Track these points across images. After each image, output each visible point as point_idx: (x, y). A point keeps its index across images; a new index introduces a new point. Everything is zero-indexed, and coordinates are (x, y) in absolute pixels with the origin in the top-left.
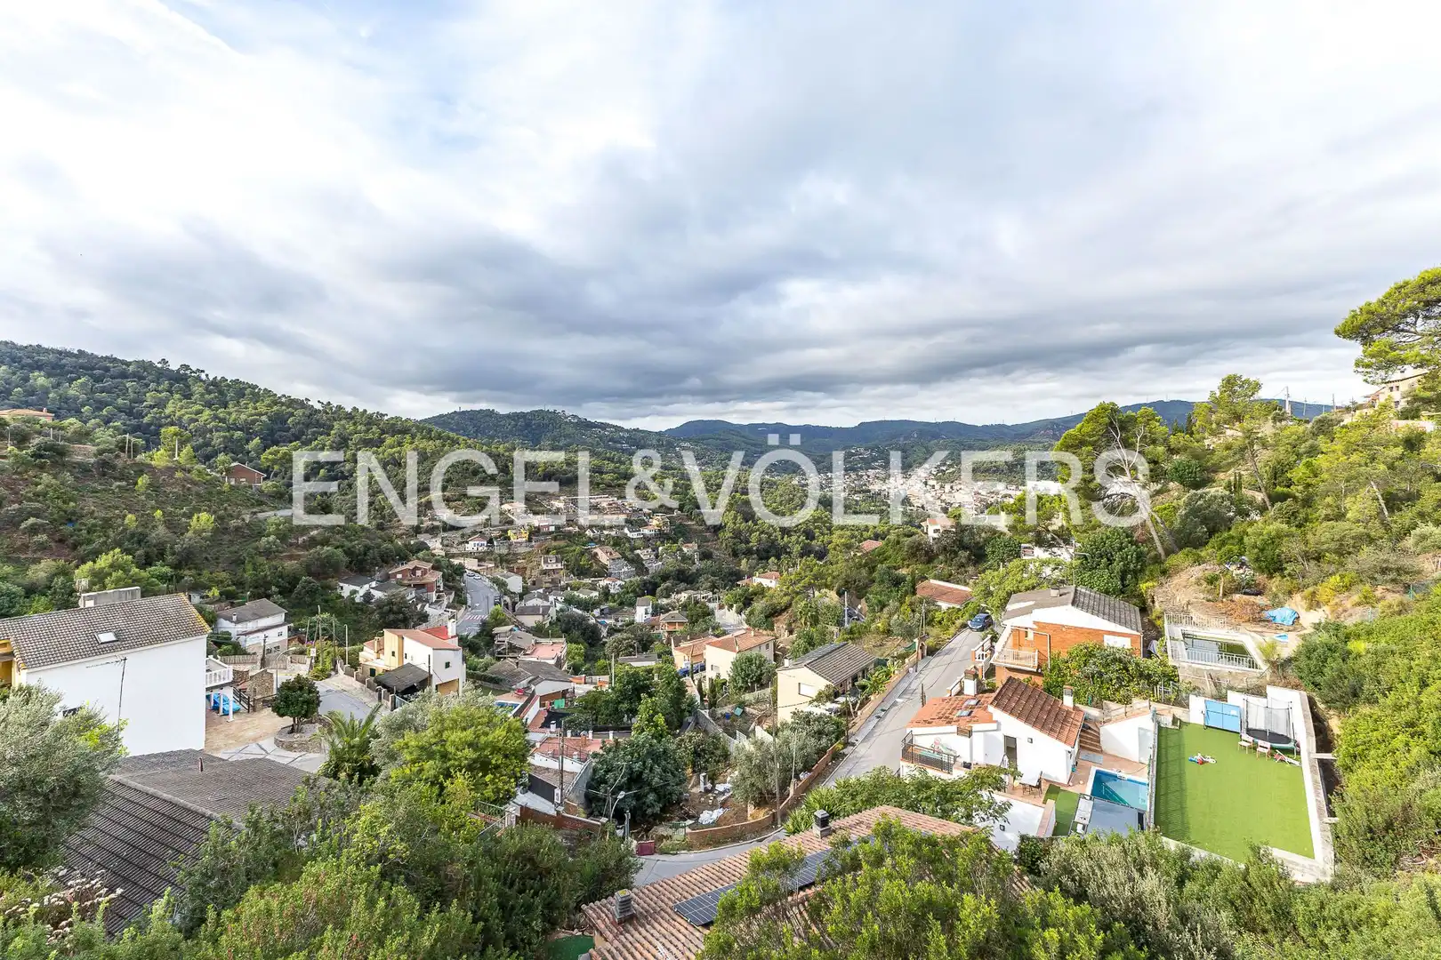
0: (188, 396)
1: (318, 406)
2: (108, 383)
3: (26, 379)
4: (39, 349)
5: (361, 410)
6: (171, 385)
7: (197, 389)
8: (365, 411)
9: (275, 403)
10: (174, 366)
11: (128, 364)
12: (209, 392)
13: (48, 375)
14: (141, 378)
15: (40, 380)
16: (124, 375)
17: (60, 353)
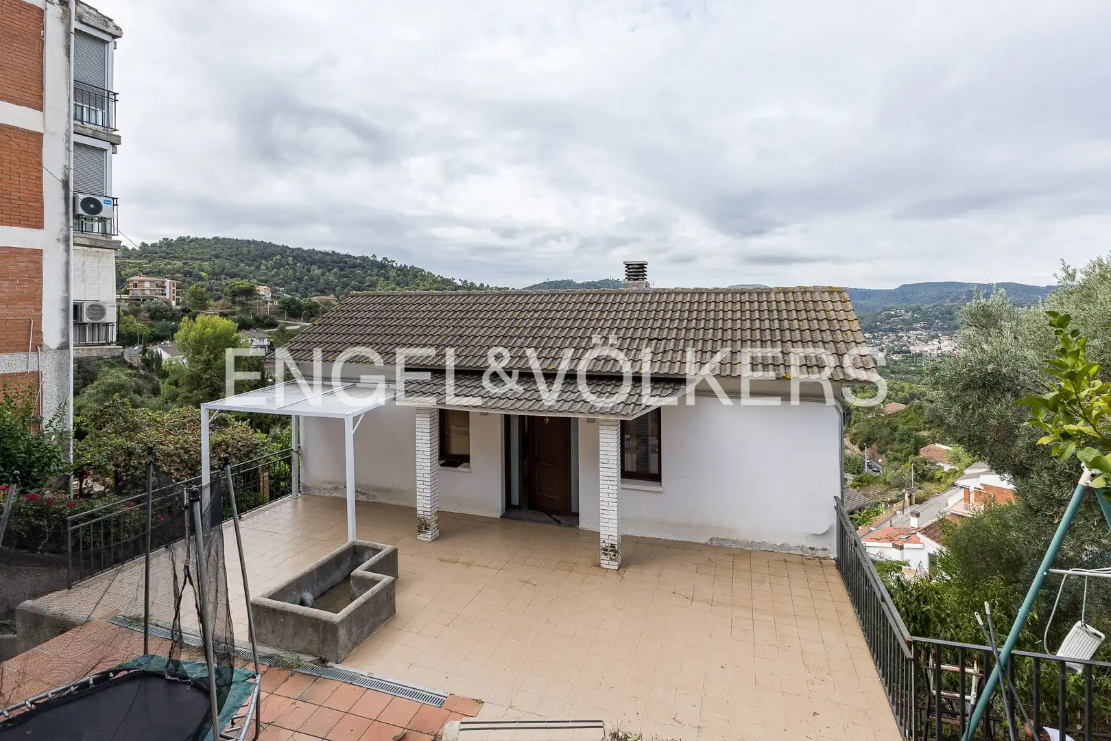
0: (387, 279)
1: (459, 283)
2: (347, 271)
3: (309, 271)
4: (313, 252)
5: (485, 286)
6: (378, 271)
7: (392, 274)
8: (488, 286)
9: (435, 281)
10: (379, 259)
11: (355, 258)
12: (399, 276)
13: (319, 268)
14: (364, 267)
15: (317, 271)
16: (354, 266)
17: (323, 253)
